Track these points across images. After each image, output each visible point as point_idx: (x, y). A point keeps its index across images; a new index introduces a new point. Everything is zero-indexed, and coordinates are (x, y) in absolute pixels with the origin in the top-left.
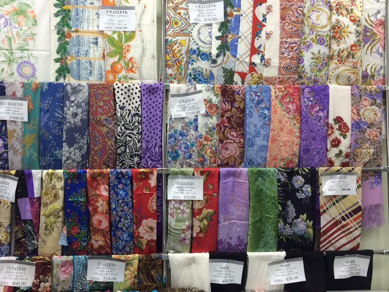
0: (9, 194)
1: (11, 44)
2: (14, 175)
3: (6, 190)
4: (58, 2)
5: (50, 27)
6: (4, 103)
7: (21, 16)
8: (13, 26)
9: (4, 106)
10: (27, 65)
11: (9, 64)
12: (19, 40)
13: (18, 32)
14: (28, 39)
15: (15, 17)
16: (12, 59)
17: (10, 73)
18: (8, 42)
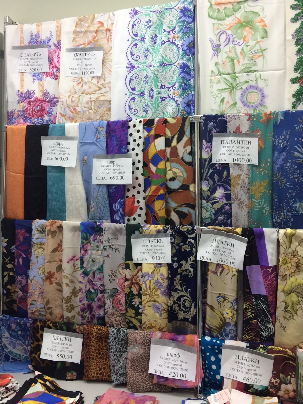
0: (235, 259)
1: (234, 65)
2: (240, 233)
3: (230, 254)
4: (296, 3)
5: (285, 36)
6: (225, 142)
7: (247, 29)
8: (236, 43)
9: (225, 145)
10: (254, 91)
11: (231, 92)
12: (244, 60)
13: (242, 49)
14: (257, 57)
15: (239, 31)
16: (234, 85)
17: (231, 103)
18: (230, 64)
